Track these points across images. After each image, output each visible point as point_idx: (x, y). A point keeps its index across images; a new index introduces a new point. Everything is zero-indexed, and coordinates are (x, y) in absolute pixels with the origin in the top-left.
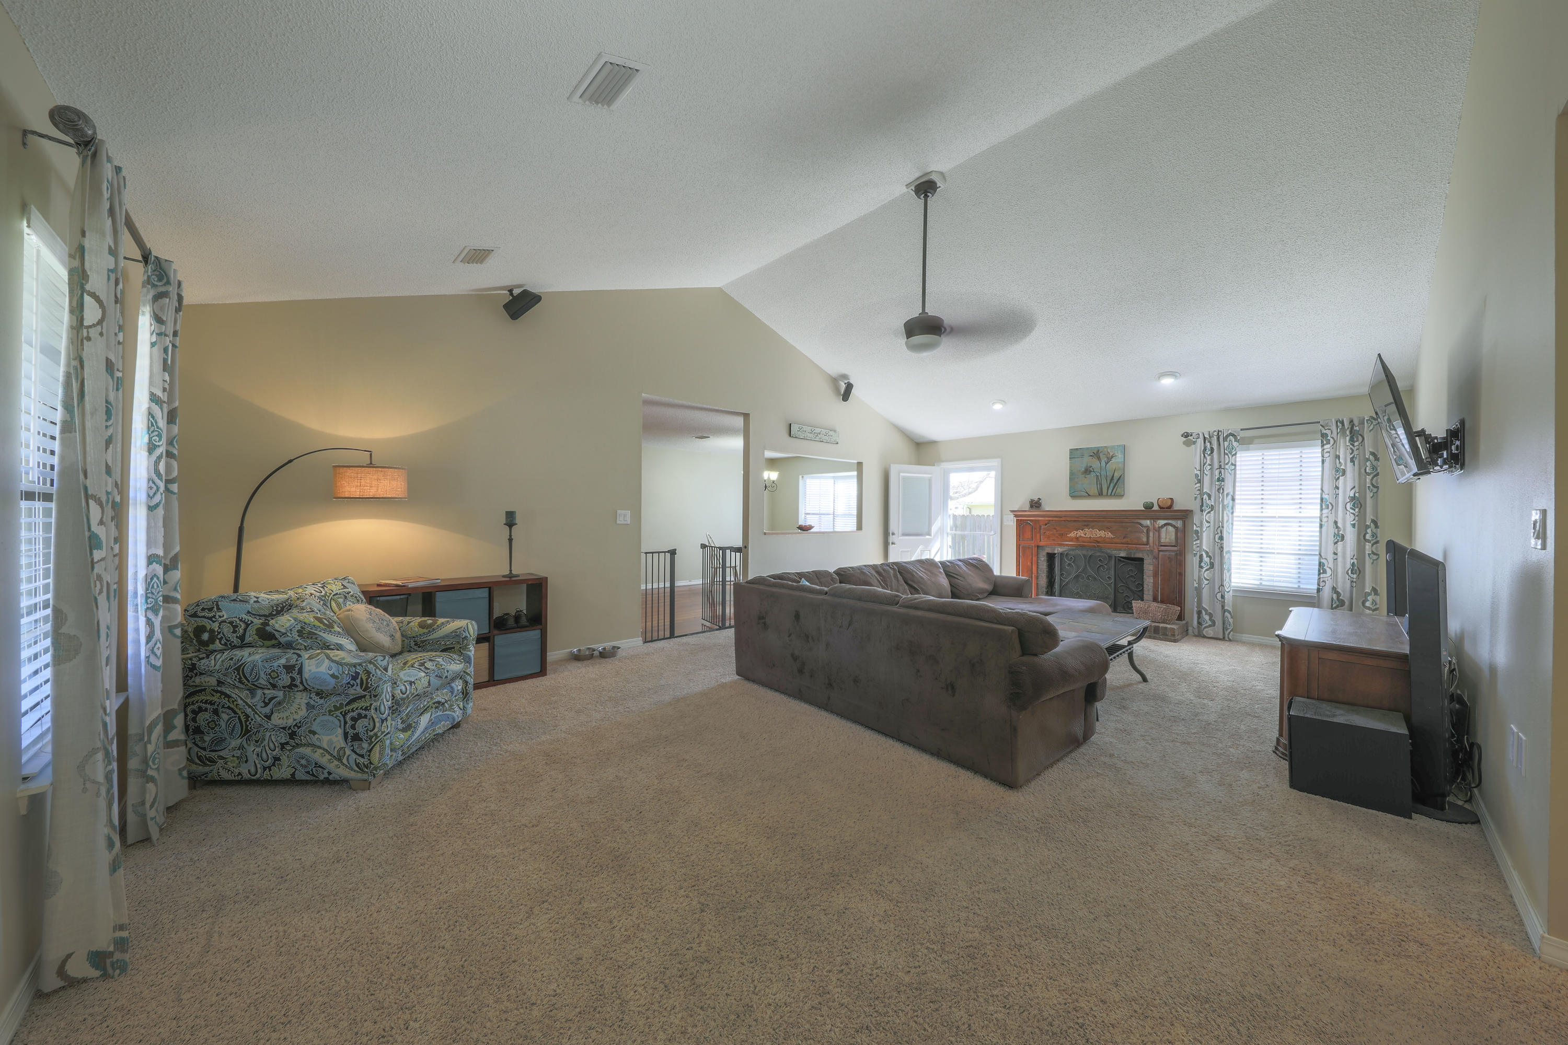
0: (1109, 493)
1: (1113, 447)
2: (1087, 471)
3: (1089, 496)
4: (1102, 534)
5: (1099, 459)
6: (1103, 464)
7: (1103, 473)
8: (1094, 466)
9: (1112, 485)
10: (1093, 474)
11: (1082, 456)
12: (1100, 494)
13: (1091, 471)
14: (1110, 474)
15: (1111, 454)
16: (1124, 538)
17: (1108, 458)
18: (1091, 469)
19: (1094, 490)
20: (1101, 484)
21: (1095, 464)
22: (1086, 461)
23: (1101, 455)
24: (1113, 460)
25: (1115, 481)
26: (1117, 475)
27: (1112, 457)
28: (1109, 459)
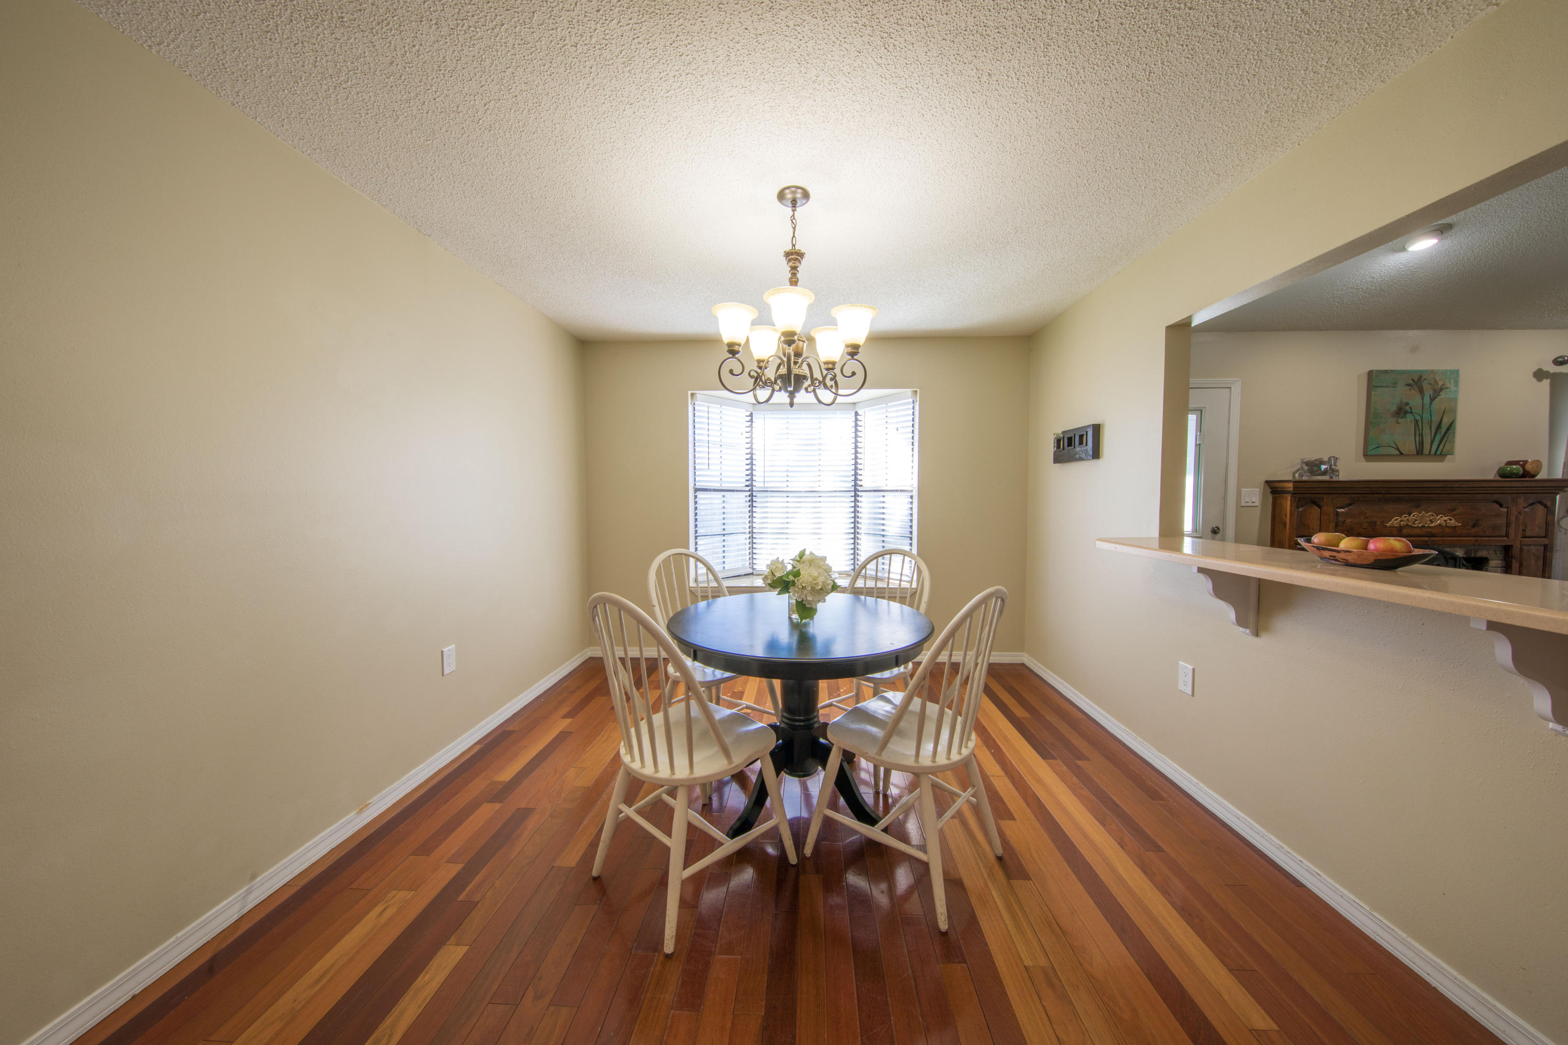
0: (1433, 452)
1: (1444, 372)
2: (1401, 411)
3: (1401, 455)
4: (1441, 520)
5: (1421, 391)
6: (1427, 400)
7: (1426, 416)
8: (1412, 403)
9: (1438, 438)
10: (1409, 417)
11: (1395, 385)
12: (1419, 453)
13: (1406, 412)
14: (1436, 419)
15: (1440, 383)
16: (1474, 526)
17: (1435, 391)
18: (1407, 408)
19: (1409, 445)
20: (1421, 435)
21: (1415, 401)
22: (1401, 394)
23: (1425, 385)
24: (1443, 395)
25: (1443, 430)
26: (1446, 422)
27: (1441, 390)
28: (1437, 392)
